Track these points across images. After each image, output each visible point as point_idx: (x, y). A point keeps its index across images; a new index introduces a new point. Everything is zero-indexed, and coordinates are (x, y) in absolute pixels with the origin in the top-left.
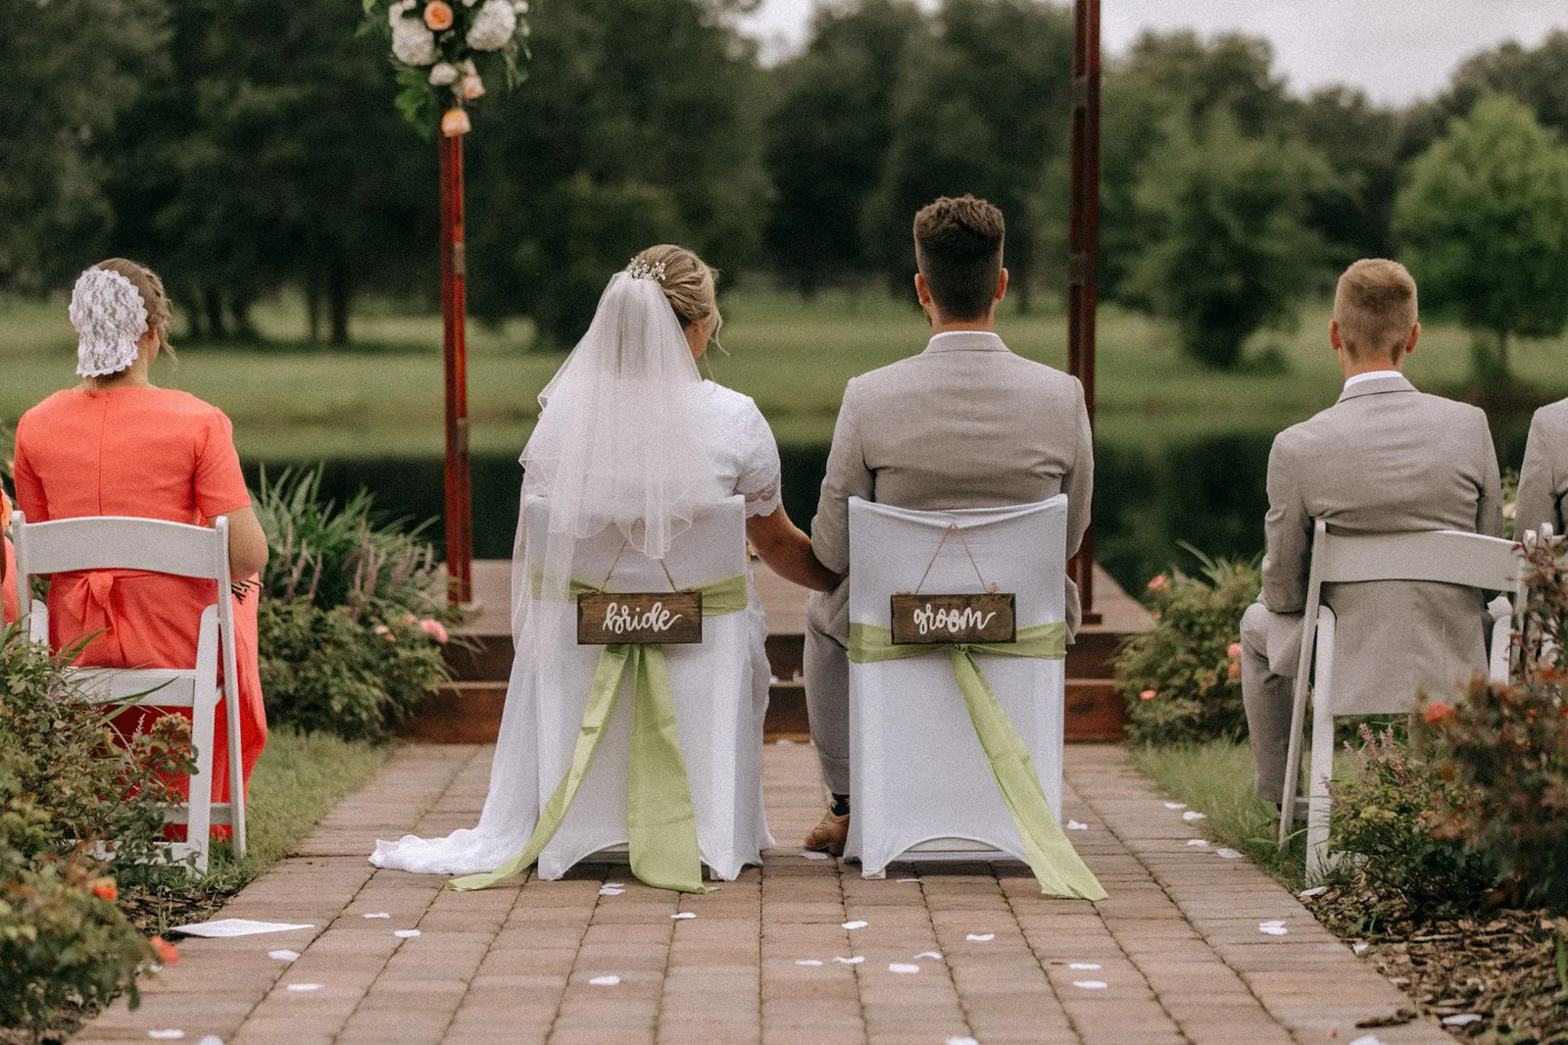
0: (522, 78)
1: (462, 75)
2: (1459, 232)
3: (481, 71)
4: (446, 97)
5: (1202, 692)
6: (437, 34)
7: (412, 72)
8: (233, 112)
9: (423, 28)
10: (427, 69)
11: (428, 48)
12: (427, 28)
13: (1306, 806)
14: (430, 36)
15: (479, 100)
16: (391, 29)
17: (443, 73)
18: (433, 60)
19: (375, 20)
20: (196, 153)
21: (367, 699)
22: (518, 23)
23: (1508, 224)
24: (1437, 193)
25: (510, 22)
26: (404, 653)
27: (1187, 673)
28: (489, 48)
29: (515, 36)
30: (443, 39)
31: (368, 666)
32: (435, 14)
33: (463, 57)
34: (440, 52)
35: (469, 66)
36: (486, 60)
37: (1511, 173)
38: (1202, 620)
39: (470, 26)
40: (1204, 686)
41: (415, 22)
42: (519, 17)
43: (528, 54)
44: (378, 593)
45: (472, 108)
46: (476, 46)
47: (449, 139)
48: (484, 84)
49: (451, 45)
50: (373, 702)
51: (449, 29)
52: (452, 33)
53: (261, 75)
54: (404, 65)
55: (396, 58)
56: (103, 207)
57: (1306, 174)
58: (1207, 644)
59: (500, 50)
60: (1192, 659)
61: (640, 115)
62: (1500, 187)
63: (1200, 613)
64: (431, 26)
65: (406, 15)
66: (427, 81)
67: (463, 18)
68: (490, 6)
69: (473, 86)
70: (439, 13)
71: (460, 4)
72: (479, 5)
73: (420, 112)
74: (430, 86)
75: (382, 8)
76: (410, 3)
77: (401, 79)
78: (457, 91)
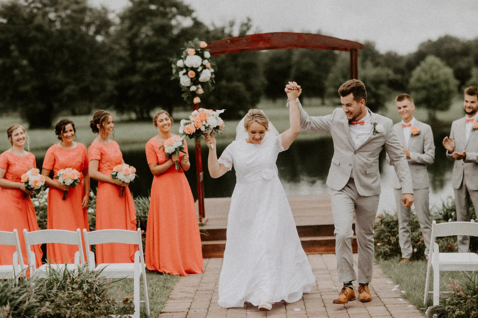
0: (213, 88)
1: (198, 88)
2: (424, 88)
3: (202, 87)
4: (194, 94)
5: (392, 243)
6: (192, 79)
7: (186, 88)
8: (145, 69)
9: (188, 77)
10: (189, 87)
11: (189, 82)
12: (189, 77)
13: (432, 294)
14: (190, 79)
15: (202, 94)
16: (180, 78)
17: (193, 88)
18: (191, 85)
19: (176, 76)
20: (136, 78)
22: (212, 75)
23: (435, 86)
24: (419, 80)
25: (210, 75)
27: (388, 238)
28: (205, 81)
29: (211, 78)
30: (193, 80)
32: (191, 74)
33: (198, 84)
34: (192, 83)
35: (200, 86)
36: (203, 84)
37: (435, 74)
38: (392, 224)
39: (200, 76)
40: (393, 242)
41: (186, 76)
42: (212, 73)
43: (214, 82)
45: (201, 96)
46: (201, 81)
47: (195, 104)
48: (204, 90)
49: (195, 81)
51: (194, 77)
52: (195, 78)
53: (151, 60)
54: (183, 86)
55: (181, 85)
56: (116, 92)
57: (388, 75)
58: (393, 230)
59: (207, 82)
60: (389, 234)
61: (236, 66)
62: (432, 78)
63: (391, 222)
65: (184, 74)
66: (189, 90)
67: (198, 75)
68: (204, 71)
69: (201, 91)
70: (192, 74)
71: (197, 71)
72: (202, 71)
73: (188, 98)
74: (190, 91)
75: (177, 73)
76: (184, 71)
77: (183, 90)
78: (197, 92)
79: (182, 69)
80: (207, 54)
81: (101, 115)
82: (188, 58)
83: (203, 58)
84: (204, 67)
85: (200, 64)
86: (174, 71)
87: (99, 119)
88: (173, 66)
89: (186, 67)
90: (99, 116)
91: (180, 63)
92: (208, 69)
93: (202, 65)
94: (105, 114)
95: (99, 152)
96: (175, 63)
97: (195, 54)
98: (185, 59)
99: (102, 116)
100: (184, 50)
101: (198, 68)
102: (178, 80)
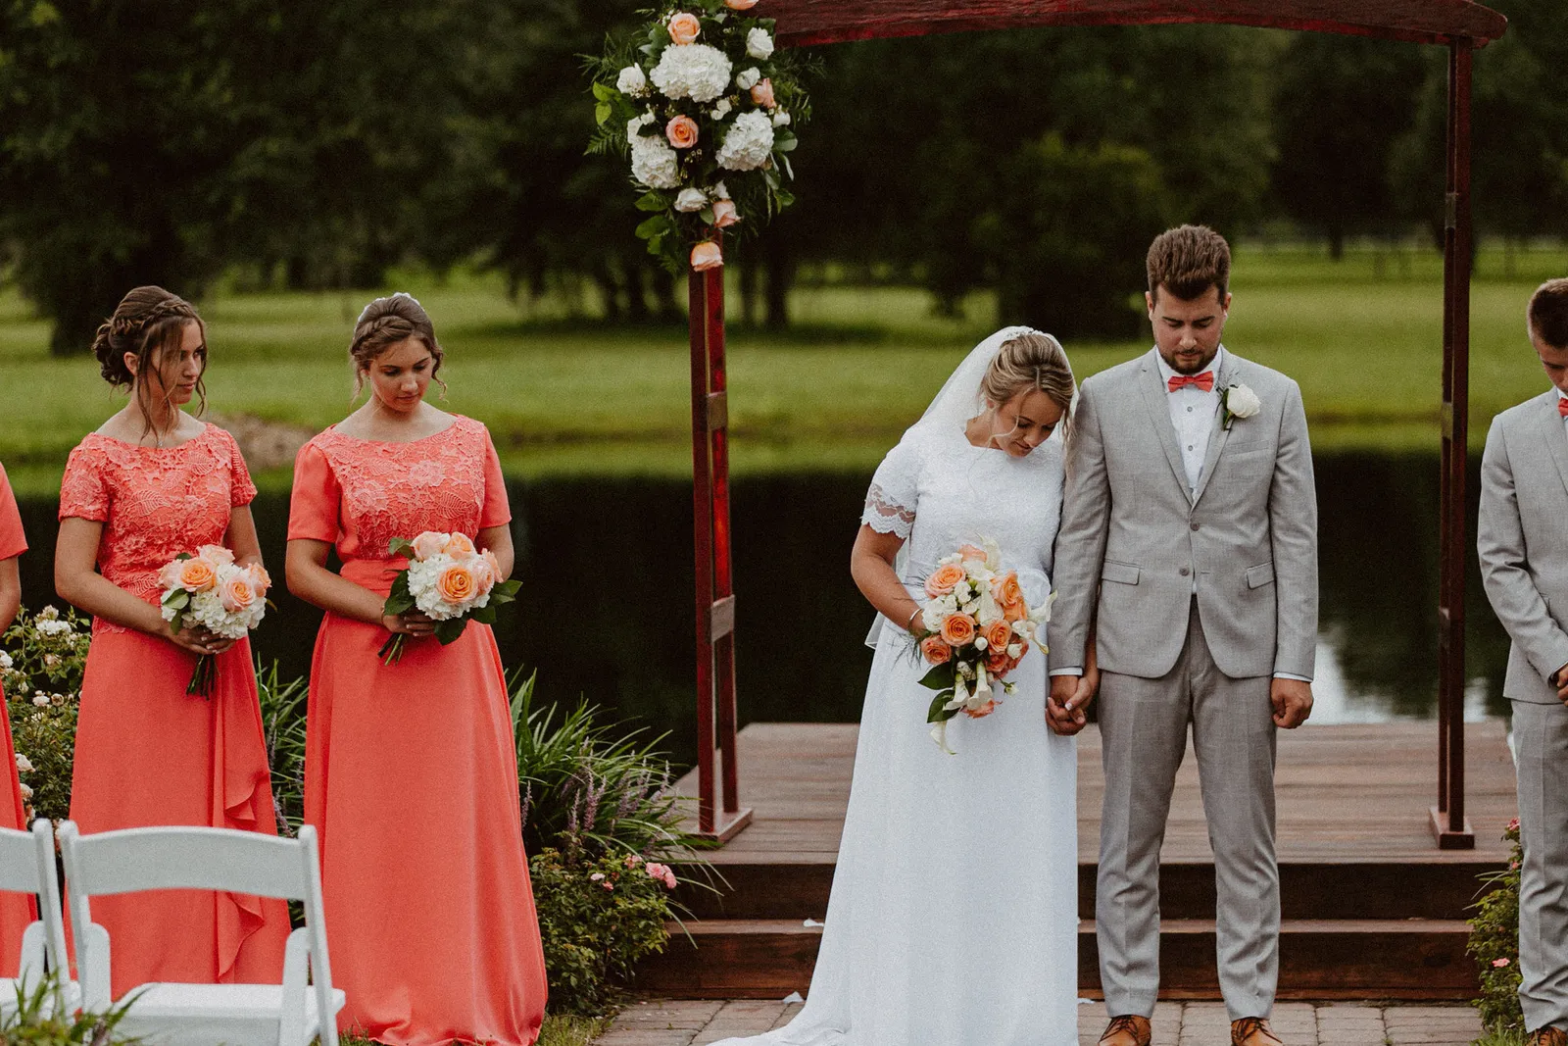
0: (785, 202)
1: (712, 199)
3: (735, 195)
4: (694, 227)
6: (681, 153)
7: (655, 197)
9: (665, 146)
10: (672, 193)
11: (671, 170)
12: (670, 146)
14: (674, 155)
15: (733, 229)
16: (629, 147)
17: (690, 199)
18: (678, 183)
19: (613, 138)
21: (577, 961)
22: (779, 138)
25: (767, 138)
26: (623, 904)
28: (745, 168)
29: (776, 154)
30: (688, 159)
31: (582, 918)
32: (678, 131)
33: (712, 181)
34: (685, 175)
35: (721, 190)
36: (744, 183)
39: (719, 145)
41: (657, 140)
42: (779, 130)
43: (791, 172)
44: (601, 827)
45: (726, 239)
46: (729, 167)
47: (700, 273)
48: (741, 211)
49: (698, 166)
50: (584, 963)
51: (695, 147)
52: (699, 152)
54: (645, 188)
55: (636, 180)
59: (758, 169)
64: (673, 144)
65: (645, 131)
66: (672, 206)
67: (711, 135)
68: (742, 119)
69: (726, 212)
70: (682, 129)
71: (708, 118)
72: (730, 118)
73: (666, 243)
74: (676, 213)
75: (618, 123)
76: (649, 117)
77: (641, 206)
78: (707, 219)
79: (639, 106)
80: (760, 42)
81: (151, 313)
82: (669, 54)
83: (740, 58)
84: (745, 102)
85: (721, 82)
86: (602, 115)
87: (138, 332)
88: (598, 90)
89: (655, 98)
90: (141, 319)
91: (630, 79)
92: (764, 109)
93: (731, 89)
94: (168, 313)
95: (99, 483)
96: (610, 77)
97: (699, 40)
98: (657, 61)
99: (157, 320)
100: (655, 17)
101: (713, 105)
102: (620, 159)
